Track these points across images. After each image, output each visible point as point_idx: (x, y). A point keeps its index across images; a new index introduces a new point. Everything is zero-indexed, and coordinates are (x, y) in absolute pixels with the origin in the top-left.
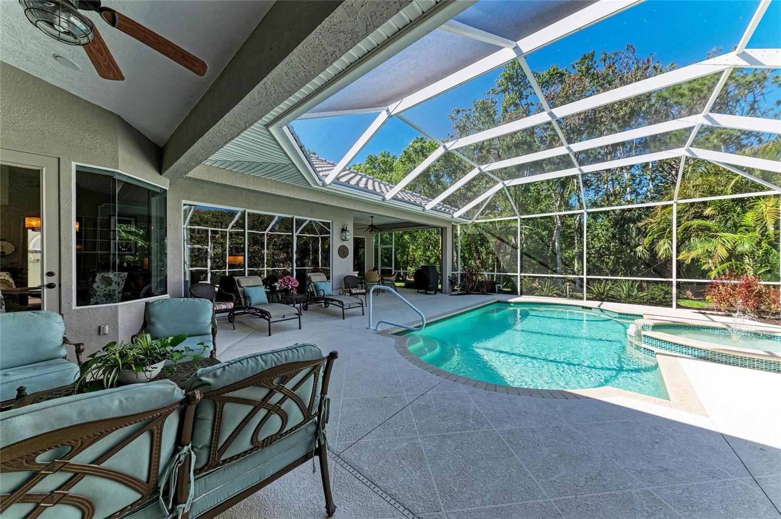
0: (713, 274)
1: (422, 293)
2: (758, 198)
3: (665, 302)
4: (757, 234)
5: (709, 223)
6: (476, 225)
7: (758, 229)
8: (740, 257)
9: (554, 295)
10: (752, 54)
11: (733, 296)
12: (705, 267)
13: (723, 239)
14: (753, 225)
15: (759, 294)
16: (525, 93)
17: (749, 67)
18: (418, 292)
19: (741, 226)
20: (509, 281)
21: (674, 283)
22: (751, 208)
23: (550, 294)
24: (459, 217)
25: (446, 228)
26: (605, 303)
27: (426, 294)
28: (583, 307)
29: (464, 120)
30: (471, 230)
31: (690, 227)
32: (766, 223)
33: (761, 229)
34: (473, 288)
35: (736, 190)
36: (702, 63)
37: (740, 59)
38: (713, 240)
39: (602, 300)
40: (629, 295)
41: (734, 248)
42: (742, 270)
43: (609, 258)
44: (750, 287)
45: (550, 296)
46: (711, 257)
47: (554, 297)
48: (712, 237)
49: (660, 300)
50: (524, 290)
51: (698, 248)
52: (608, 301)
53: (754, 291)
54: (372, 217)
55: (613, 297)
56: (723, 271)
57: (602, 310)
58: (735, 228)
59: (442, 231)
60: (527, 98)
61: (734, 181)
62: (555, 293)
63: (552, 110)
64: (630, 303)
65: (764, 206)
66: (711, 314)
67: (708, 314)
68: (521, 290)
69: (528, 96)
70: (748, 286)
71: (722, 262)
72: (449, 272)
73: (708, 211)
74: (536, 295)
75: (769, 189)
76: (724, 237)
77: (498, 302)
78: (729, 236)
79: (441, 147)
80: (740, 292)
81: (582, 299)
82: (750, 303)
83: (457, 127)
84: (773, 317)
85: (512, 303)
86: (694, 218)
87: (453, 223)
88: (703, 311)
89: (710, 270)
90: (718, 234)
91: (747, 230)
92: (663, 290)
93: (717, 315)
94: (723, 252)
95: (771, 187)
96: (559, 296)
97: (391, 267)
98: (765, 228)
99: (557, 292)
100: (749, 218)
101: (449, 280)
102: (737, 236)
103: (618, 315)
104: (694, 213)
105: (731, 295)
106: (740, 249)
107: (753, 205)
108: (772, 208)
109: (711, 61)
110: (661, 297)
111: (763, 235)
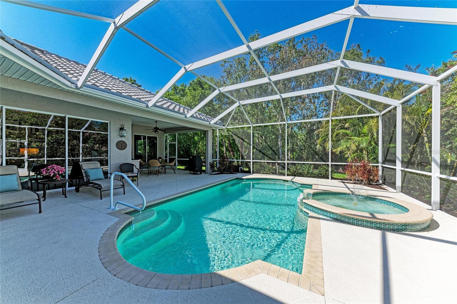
0: (349, 160)
1: (191, 173)
2: (369, 117)
3: (326, 176)
4: (369, 138)
5: (348, 132)
6: (228, 130)
7: (369, 135)
8: (361, 150)
9: (271, 173)
10: (363, 8)
11: (357, 172)
12: (346, 156)
13: (354, 140)
14: (367, 133)
15: (369, 171)
16: (261, 55)
17: (361, 17)
18: (190, 173)
19: (362, 133)
20: (247, 165)
21: (330, 165)
22: (366, 123)
23: (268, 173)
24: (214, 123)
25: (208, 131)
26: (296, 177)
27: (194, 174)
28: (284, 181)
29: (229, 67)
30: (226, 133)
31: (339, 134)
32: (373, 132)
33: (371, 135)
34: (225, 169)
35: (359, 113)
36: (335, 13)
37: (356, 11)
38: (349, 141)
39: (295, 176)
40: (308, 173)
41: (359, 145)
42: (363, 157)
43: (304, 151)
44: (365, 167)
45: (269, 174)
46: (349, 150)
47: (271, 174)
48: (349, 139)
49: (324, 175)
50: (255, 170)
51: (343, 146)
52: (298, 176)
53: (367, 169)
54: (156, 122)
55: (300, 173)
56: (354, 157)
57: (293, 182)
58: (359, 135)
59: (205, 133)
60: (262, 58)
61: (359, 108)
62: (271, 172)
63: (249, 44)
64: (309, 177)
65: (372, 122)
66: (347, 183)
67: (346, 183)
68: (253, 170)
69: (263, 57)
70: (364, 166)
71: (354, 153)
72: (210, 160)
73: (347, 125)
74: (261, 174)
75: (374, 113)
76: (354, 139)
77: (237, 179)
78: (356, 138)
79: (183, 68)
80: (361, 170)
81: (284, 175)
82: (365, 176)
83: (225, 71)
84: (375, 184)
85: (244, 179)
86: (341, 129)
87: (213, 128)
88: (343, 181)
89: (348, 157)
90: (351, 138)
91: (364, 135)
92: (325, 169)
93: (350, 183)
94: (354, 147)
95: (375, 111)
96: (273, 173)
97: (175, 156)
98: (372, 135)
99: (273, 171)
100: (365, 129)
101: (210, 165)
102: (360, 139)
103: (300, 185)
104: (341, 126)
105: (356, 172)
106: (361, 146)
107: (367, 122)
108: (376, 124)
109: (340, 12)
110: (324, 173)
111: (371, 137)
